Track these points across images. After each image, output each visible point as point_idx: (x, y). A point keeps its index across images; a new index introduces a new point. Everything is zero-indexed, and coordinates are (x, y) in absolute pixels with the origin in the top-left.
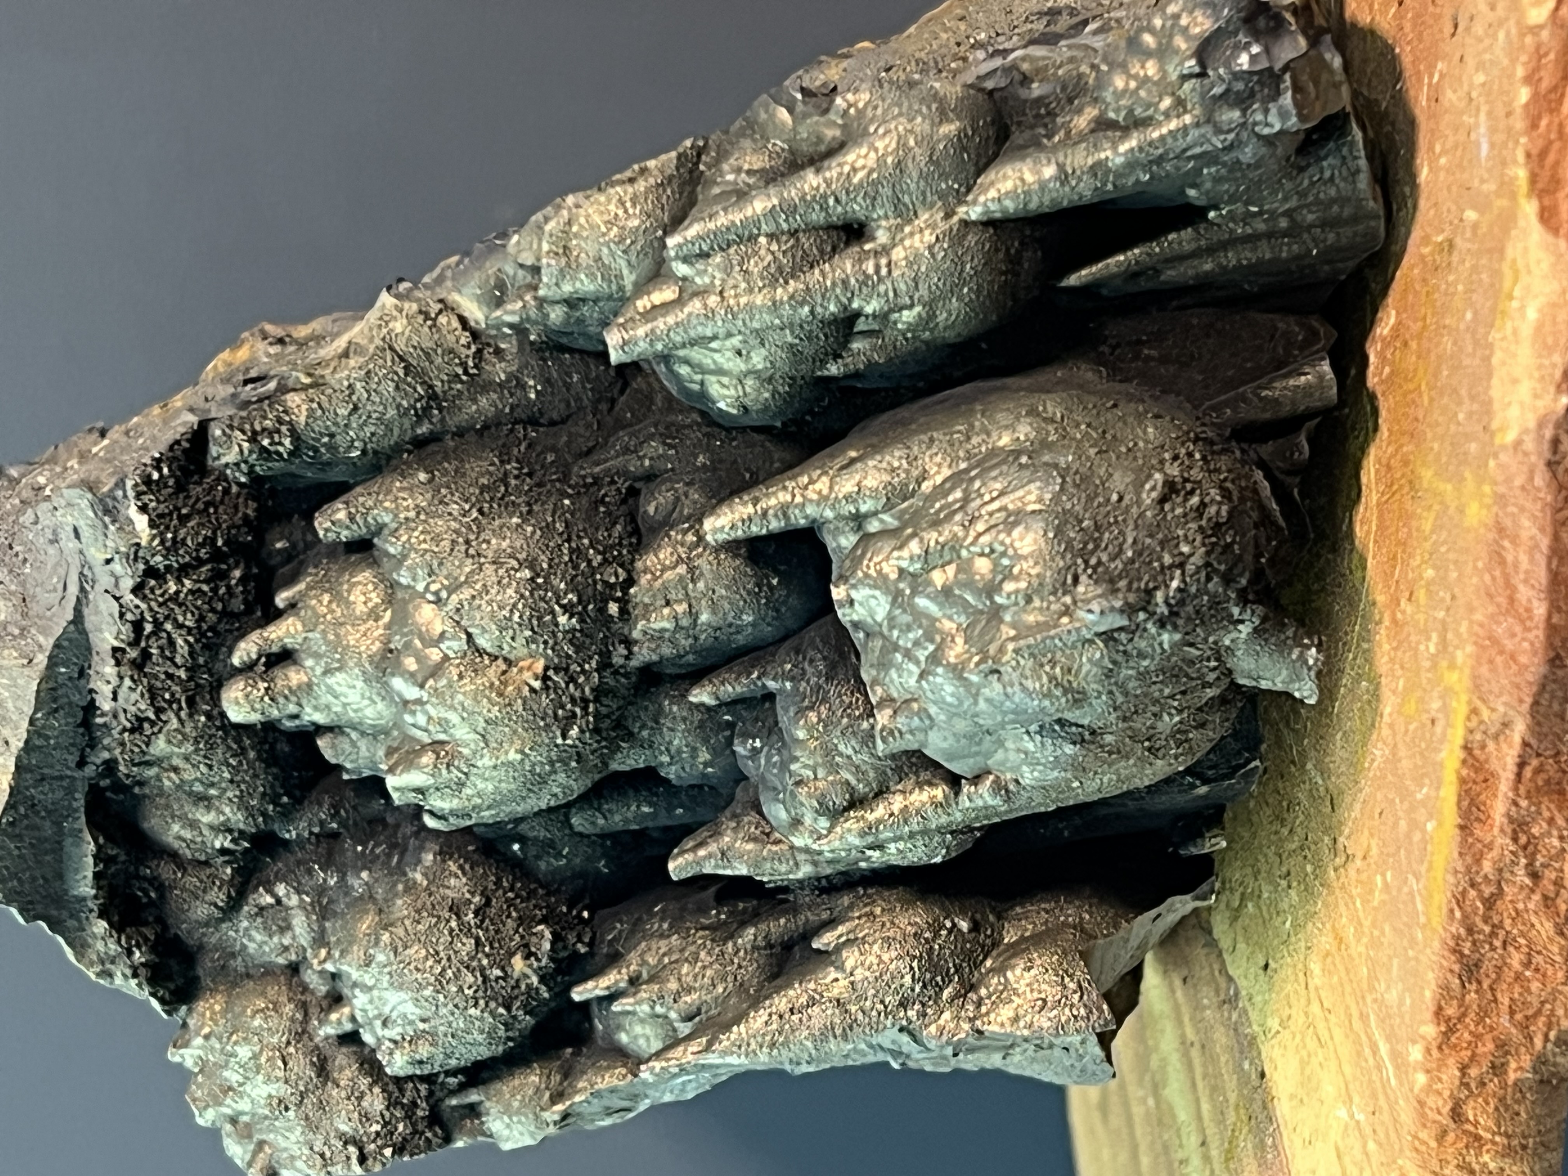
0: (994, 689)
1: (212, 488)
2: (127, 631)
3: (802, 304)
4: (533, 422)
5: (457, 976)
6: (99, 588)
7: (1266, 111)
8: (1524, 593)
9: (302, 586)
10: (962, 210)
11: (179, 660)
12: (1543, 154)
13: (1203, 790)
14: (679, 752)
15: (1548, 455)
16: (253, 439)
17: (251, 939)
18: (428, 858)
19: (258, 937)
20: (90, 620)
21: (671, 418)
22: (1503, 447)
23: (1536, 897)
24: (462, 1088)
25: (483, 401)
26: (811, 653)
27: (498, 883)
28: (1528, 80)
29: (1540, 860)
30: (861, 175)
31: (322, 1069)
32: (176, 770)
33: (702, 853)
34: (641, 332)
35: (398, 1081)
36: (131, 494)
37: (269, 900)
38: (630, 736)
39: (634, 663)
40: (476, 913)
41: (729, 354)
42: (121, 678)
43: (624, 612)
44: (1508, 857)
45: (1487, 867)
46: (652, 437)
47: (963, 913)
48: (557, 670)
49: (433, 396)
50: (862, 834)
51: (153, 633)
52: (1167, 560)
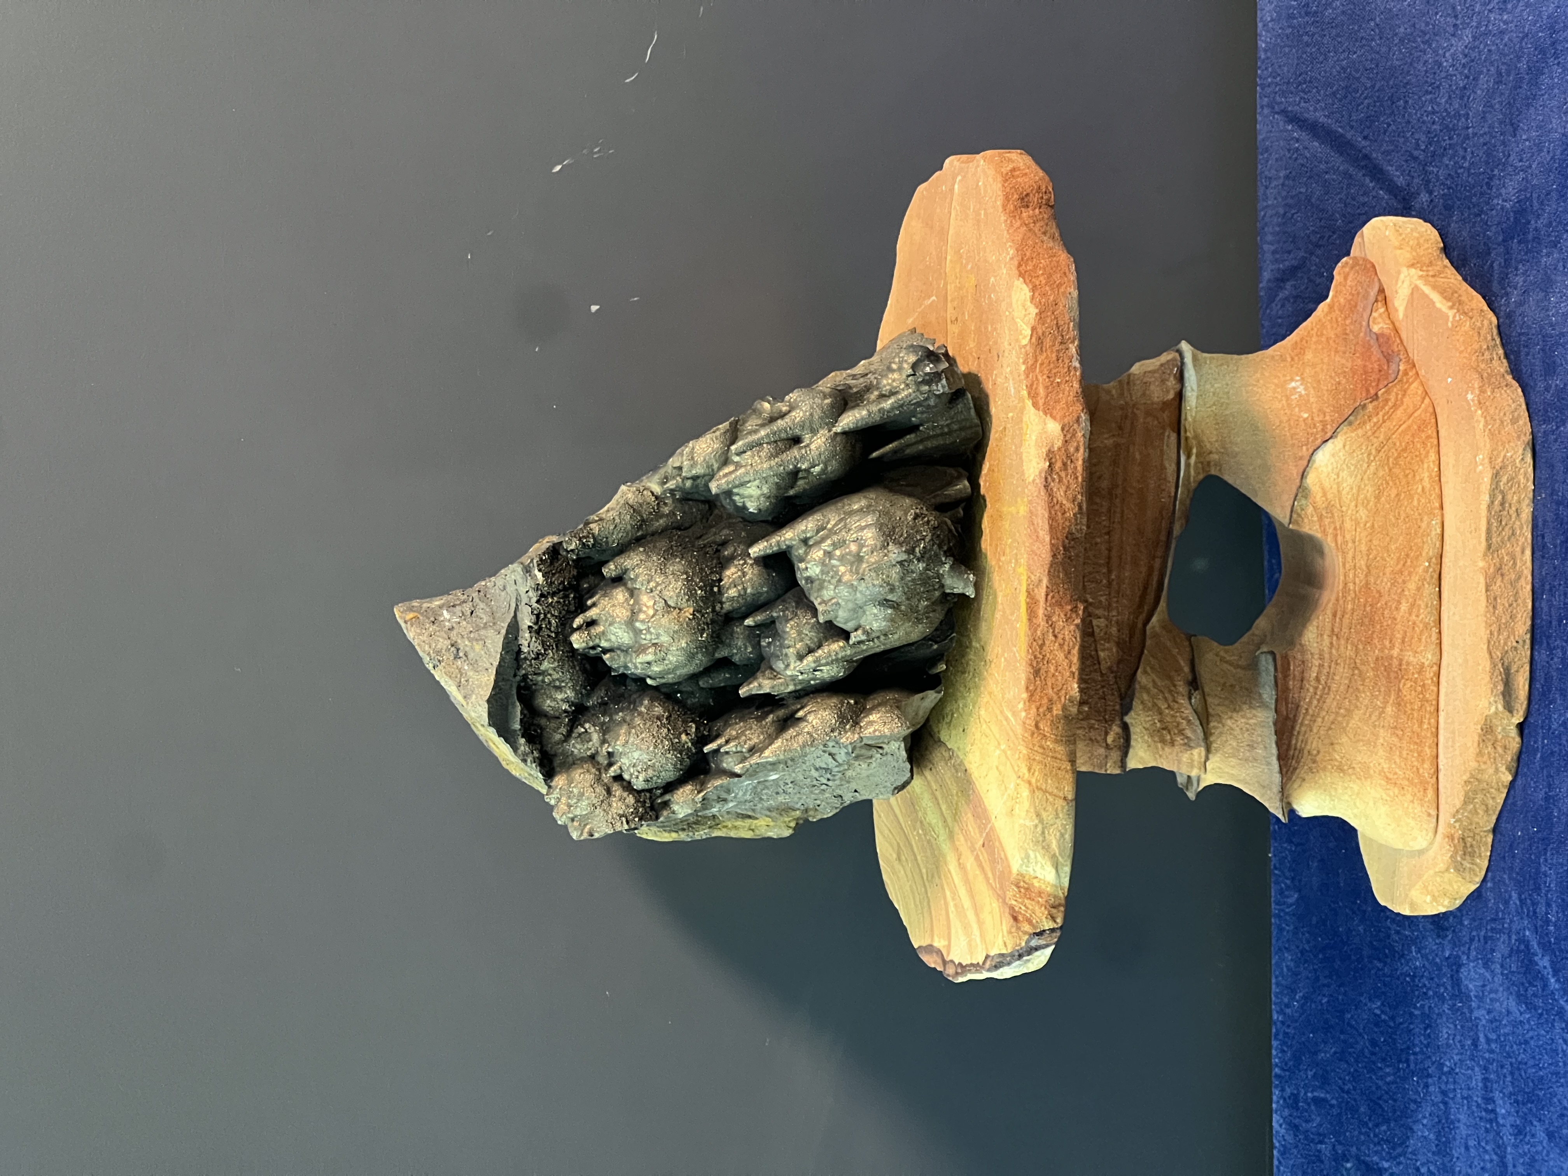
0: (862, 587)
1: (562, 565)
2: (534, 618)
3: (781, 465)
4: (679, 528)
5: (662, 741)
6: (523, 603)
7: (937, 386)
8: (1041, 533)
9: (597, 596)
10: (834, 429)
11: (552, 629)
12: (1032, 385)
13: (935, 647)
14: (740, 648)
15: (1044, 482)
16: (580, 540)
17: (575, 748)
18: (646, 702)
19: (578, 746)
20: (519, 615)
21: (730, 521)
22: (1029, 483)
23: (1057, 644)
24: (662, 794)
25: (661, 521)
26: (789, 600)
27: (673, 708)
28: (1024, 363)
29: (1057, 631)
30: (798, 419)
31: (609, 791)
32: (550, 675)
33: (752, 686)
34: (723, 481)
35: (639, 792)
36: (535, 565)
37: (583, 730)
38: (722, 642)
39: (724, 611)
40: (667, 719)
41: (754, 488)
42: (531, 638)
43: (719, 590)
44: (1046, 629)
45: (1039, 633)
46: (724, 528)
47: (851, 698)
48: (698, 611)
49: (643, 520)
50: (815, 662)
51: (543, 619)
52: (919, 538)
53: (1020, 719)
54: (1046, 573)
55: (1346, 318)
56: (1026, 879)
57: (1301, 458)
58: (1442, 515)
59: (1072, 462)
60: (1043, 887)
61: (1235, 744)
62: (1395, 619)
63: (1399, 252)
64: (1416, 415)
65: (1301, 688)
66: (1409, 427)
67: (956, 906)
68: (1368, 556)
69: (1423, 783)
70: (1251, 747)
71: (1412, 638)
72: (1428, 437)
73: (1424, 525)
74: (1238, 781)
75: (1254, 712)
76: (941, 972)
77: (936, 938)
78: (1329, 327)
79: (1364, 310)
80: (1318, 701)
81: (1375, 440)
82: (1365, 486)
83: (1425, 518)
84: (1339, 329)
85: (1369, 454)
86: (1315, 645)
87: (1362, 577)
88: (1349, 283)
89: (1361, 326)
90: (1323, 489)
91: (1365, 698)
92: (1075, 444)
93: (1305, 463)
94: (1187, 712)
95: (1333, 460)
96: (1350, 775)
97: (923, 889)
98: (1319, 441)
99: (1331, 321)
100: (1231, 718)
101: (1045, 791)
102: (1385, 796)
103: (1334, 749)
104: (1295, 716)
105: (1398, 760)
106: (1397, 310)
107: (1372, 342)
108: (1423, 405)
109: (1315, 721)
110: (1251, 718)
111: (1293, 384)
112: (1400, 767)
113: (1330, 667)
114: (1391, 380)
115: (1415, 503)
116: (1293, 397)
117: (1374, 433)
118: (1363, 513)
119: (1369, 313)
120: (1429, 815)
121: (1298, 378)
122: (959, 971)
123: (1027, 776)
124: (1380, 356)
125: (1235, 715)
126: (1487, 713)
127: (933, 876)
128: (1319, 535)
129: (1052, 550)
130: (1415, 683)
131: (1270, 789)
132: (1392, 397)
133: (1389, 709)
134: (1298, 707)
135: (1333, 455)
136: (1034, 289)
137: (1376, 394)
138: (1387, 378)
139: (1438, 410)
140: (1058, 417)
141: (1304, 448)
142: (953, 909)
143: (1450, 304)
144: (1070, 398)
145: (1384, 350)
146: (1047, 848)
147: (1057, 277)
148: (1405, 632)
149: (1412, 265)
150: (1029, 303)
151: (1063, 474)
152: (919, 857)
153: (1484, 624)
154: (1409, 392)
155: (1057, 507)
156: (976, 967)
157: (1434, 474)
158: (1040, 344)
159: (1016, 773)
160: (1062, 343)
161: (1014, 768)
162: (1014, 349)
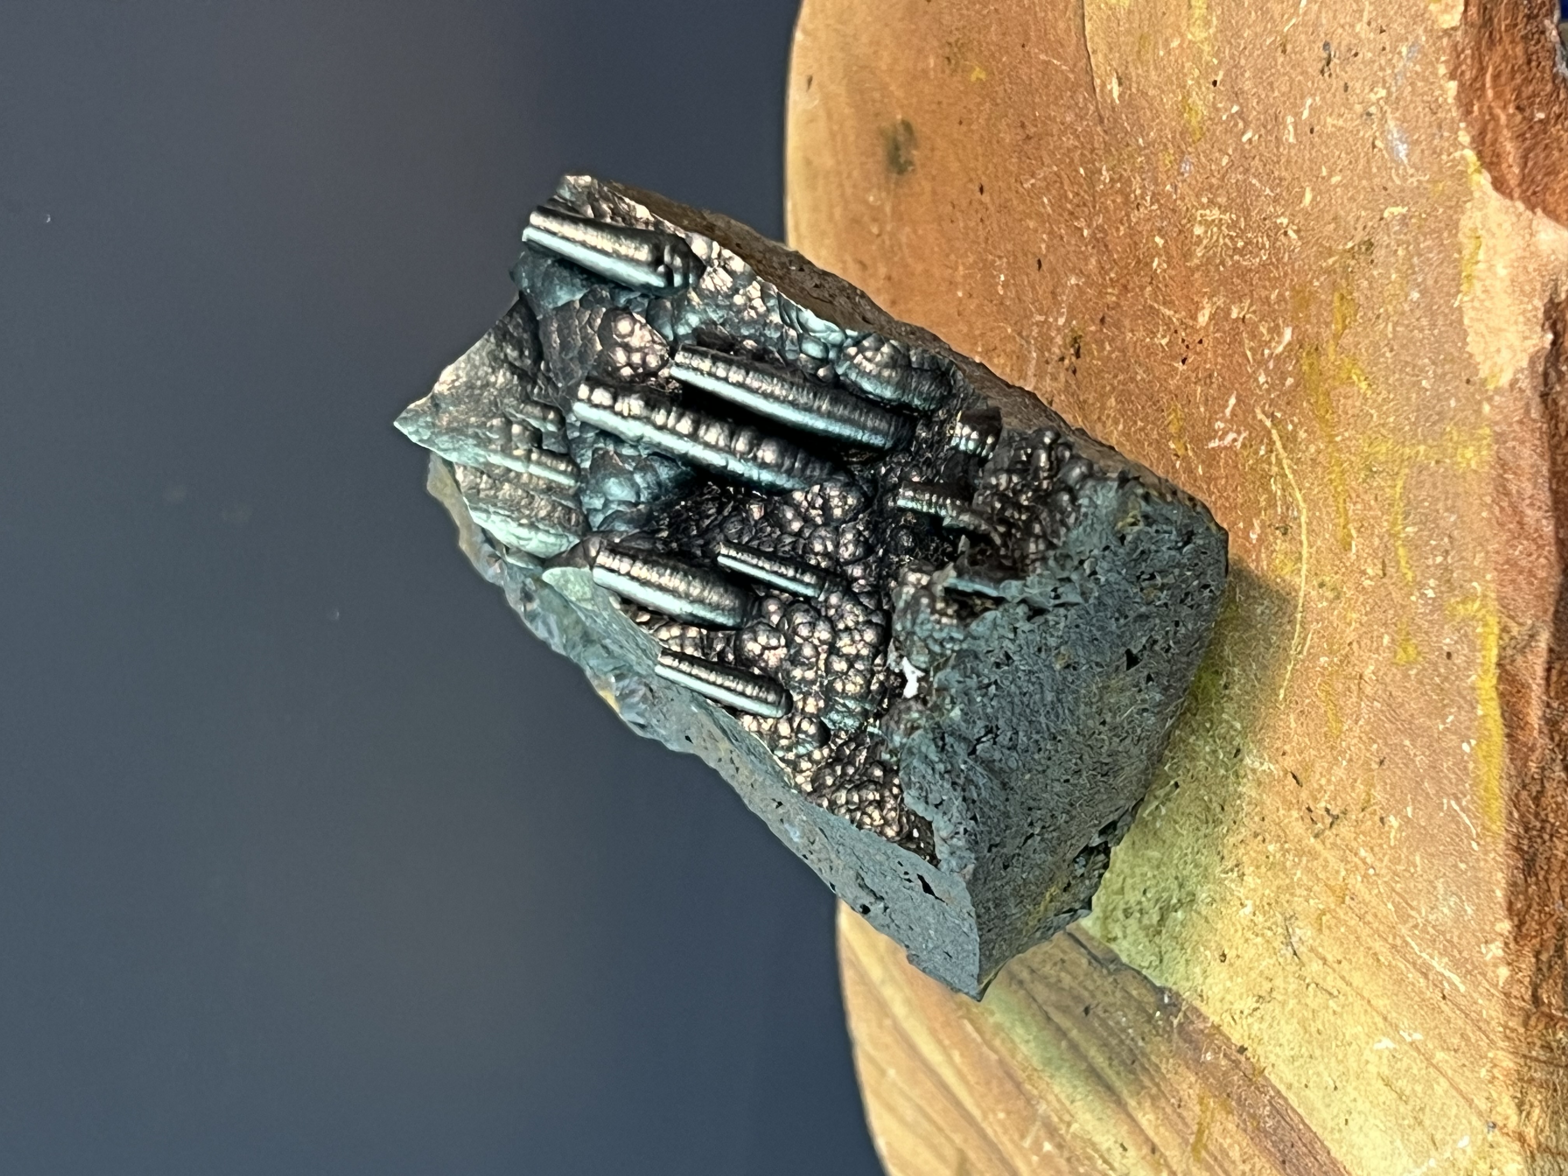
8: (1531, 515)
12: (1482, 133)
22: (1498, 391)
44: (1548, 755)
53: (1496, 986)
54: (1549, 617)
123: (1513, 1123)
129: (1560, 557)
140: (1561, 210)
158: (1487, 21)
159: (1480, 1114)
160: (1529, 17)
161: (1470, 1102)
162: (1404, 39)
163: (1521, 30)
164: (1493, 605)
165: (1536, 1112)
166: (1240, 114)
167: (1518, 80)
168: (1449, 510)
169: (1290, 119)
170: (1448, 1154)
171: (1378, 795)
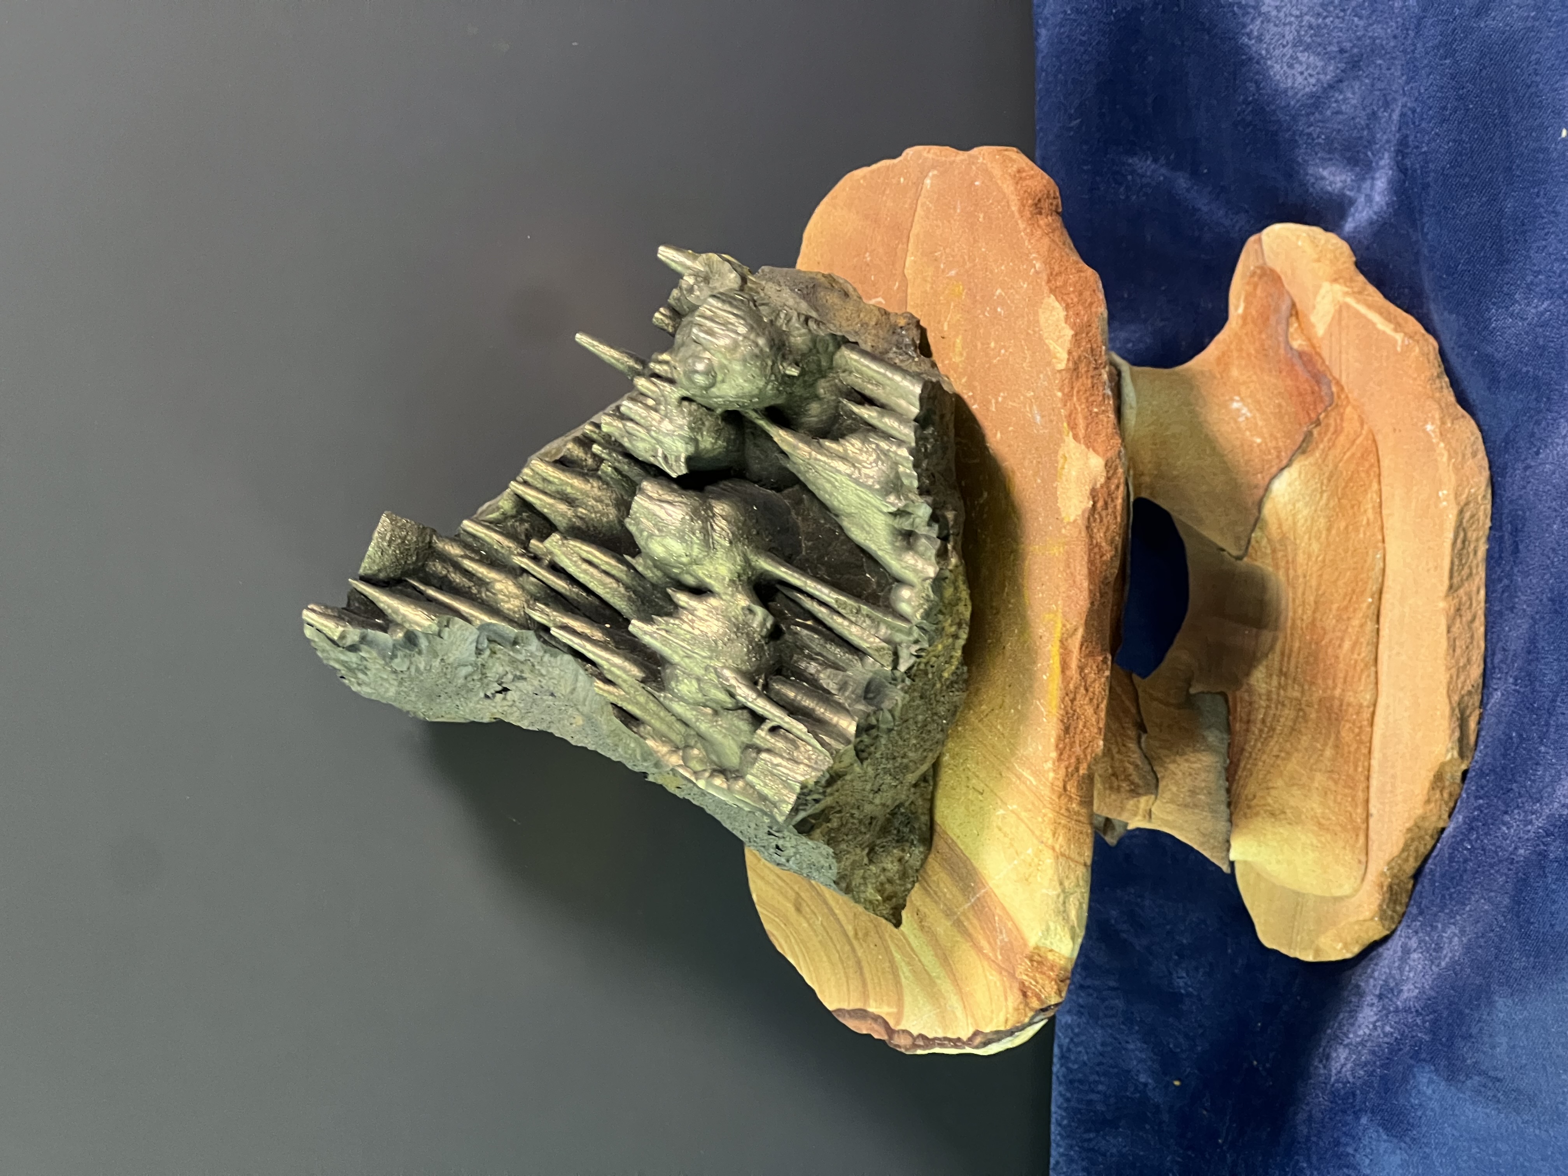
8: (1078, 578)
12: (1070, 415)
15: (1086, 523)
22: (1069, 523)
23: (1087, 698)
29: (1088, 683)
44: (1078, 682)
45: (1071, 686)
53: (1047, 779)
54: (1083, 622)
55: (1260, 332)
56: (1042, 954)
57: (1256, 487)
58: (1384, 549)
59: (1112, 501)
60: (1057, 960)
61: (1174, 789)
62: (1337, 657)
63: (1316, 265)
64: (1358, 442)
65: (1247, 730)
66: (1353, 455)
67: (914, 972)
68: (1317, 590)
69: (1356, 830)
70: (1193, 792)
71: (1353, 677)
72: (1372, 466)
73: (1369, 560)
74: (1174, 827)
75: (1199, 755)
76: (883, 1041)
77: (872, 1002)
78: (1246, 341)
79: (1278, 323)
80: (1262, 743)
81: (1325, 469)
82: (1319, 517)
83: (1371, 552)
84: (1257, 344)
85: (1322, 484)
86: (1264, 685)
87: (1309, 613)
88: (1259, 292)
89: (1279, 342)
90: (1279, 519)
91: (1305, 740)
92: (1116, 481)
93: (1261, 492)
94: (1135, 756)
95: (1289, 490)
96: (1280, 820)
97: (847, 948)
98: (1274, 470)
99: (1246, 334)
100: (1174, 762)
101: (1068, 858)
102: (1315, 842)
103: (1269, 794)
104: (1239, 760)
105: (1331, 804)
106: (1313, 326)
107: (1296, 360)
108: (1364, 432)
109: (1256, 765)
110: (1195, 762)
111: (1235, 405)
112: (1333, 812)
113: (1277, 708)
114: (1327, 403)
115: (1361, 536)
116: (1241, 419)
117: (1324, 461)
118: (1315, 547)
119: (1283, 326)
120: (1360, 862)
121: (1237, 398)
122: (921, 1042)
123: (1050, 842)
124: (1307, 375)
125: (1178, 758)
126: (1442, 759)
127: (866, 934)
128: (1270, 569)
129: (1090, 597)
130: (1354, 724)
131: (1214, 838)
132: (1332, 421)
133: (1329, 752)
134: (1243, 750)
135: (1290, 485)
136: (1067, 308)
137: (1318, 419)
138: (1322, 401)
139: (1379, 438)
140: (1100, 450)
141: (1259, 476)
142: (908, 974)
143: (1392, 326)
144: (1110, 430)
145: (1310, 368)
146: (1066, 919)
147: (1087, 294)
148: (1347, 672)
149: (1335, 280)
150: (1064, 325)
151: (1104, 513)
152: (837, 911)
153: (1444, 668)
154: (1345, 417)
155: (1096, 550)
156: (956, 1043)
157: (1377, 505)
158: (1076, 369)
159: (1037, 838)
160: (1096, 368)
161: (1033, 832)
162: (1041, 372)
163: (1090, 374)
164: (1060, 615)
165: (1061, 838)
166: (973, 397)
167: (1088, 394)
168: (1046, 573)
169: (993, 401)
170: (1022, 857)
171: (1007, 701)
